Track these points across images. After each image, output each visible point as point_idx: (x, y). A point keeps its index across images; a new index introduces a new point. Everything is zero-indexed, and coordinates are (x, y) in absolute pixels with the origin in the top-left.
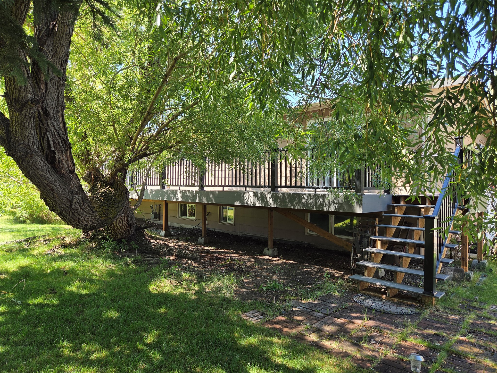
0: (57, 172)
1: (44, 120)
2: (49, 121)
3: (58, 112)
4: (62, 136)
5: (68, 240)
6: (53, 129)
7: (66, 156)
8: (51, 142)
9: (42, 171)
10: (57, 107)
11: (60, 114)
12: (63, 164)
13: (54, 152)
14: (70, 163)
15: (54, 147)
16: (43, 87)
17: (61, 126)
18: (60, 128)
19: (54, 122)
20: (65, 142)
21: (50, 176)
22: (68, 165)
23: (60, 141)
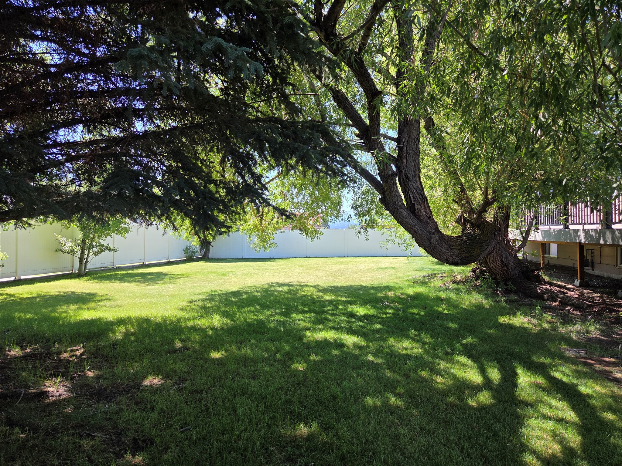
0: (418, 218)
1: (406, 183)
2: (410, 183)
3: (415, 175)
4: (419, 192)
5: (459, 278)
6: (412, 188)
7: (424, 206)
8: (412, 198)
9: (406, 218)
10: (415, 172)
11: (417, 177)
12: (421, 212)
13: (414, 204)
14: (428, 211)
15: (414, 201)
16: (405, 161)
17: (419, 185)
18: (418, 187)
19: (413, 183)
20: (422, 196)
21: (412, 221)
22: (426, 213)
23: (418, 196)
